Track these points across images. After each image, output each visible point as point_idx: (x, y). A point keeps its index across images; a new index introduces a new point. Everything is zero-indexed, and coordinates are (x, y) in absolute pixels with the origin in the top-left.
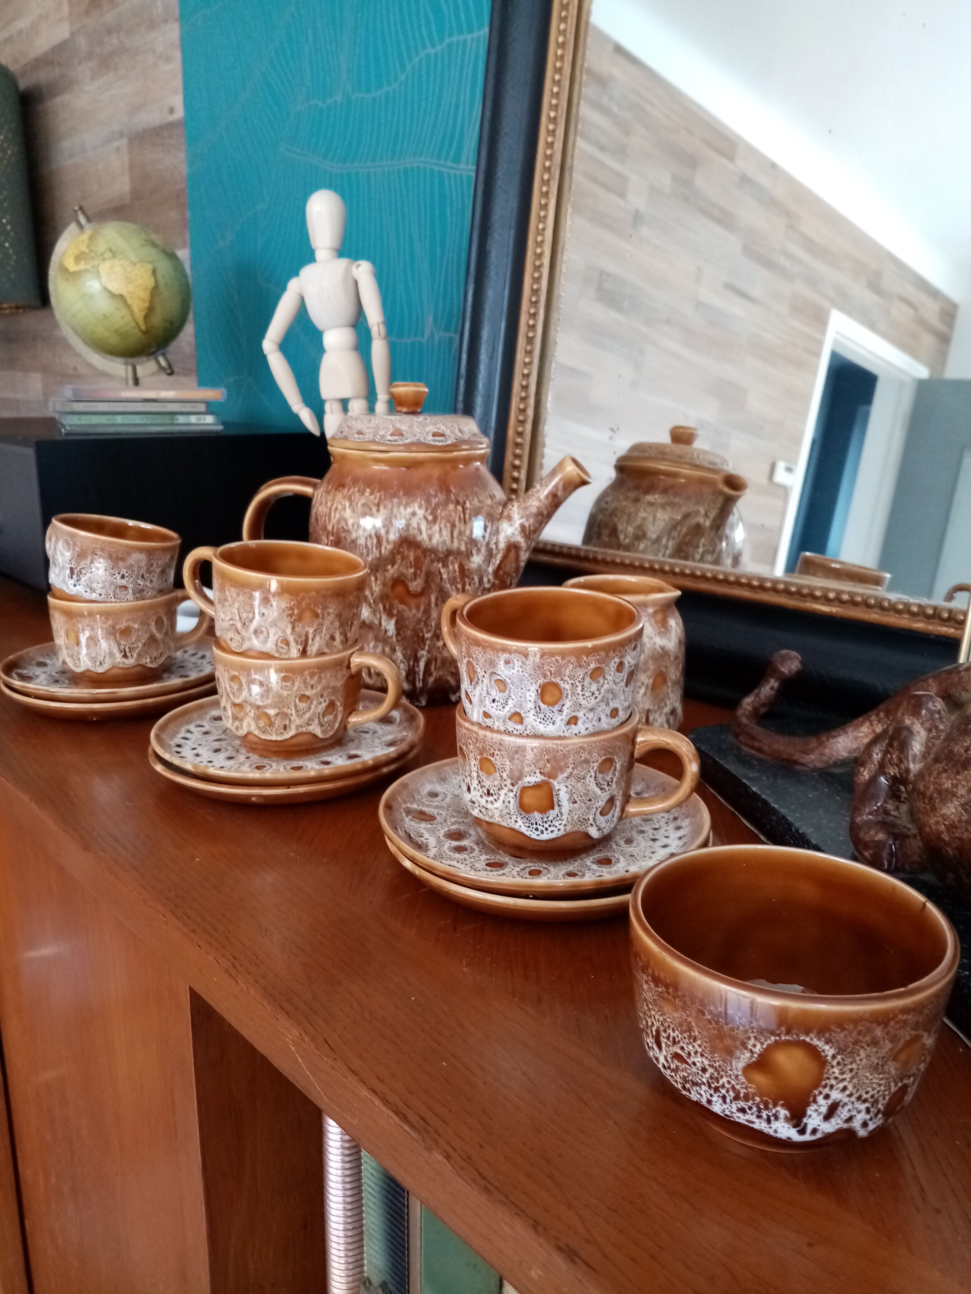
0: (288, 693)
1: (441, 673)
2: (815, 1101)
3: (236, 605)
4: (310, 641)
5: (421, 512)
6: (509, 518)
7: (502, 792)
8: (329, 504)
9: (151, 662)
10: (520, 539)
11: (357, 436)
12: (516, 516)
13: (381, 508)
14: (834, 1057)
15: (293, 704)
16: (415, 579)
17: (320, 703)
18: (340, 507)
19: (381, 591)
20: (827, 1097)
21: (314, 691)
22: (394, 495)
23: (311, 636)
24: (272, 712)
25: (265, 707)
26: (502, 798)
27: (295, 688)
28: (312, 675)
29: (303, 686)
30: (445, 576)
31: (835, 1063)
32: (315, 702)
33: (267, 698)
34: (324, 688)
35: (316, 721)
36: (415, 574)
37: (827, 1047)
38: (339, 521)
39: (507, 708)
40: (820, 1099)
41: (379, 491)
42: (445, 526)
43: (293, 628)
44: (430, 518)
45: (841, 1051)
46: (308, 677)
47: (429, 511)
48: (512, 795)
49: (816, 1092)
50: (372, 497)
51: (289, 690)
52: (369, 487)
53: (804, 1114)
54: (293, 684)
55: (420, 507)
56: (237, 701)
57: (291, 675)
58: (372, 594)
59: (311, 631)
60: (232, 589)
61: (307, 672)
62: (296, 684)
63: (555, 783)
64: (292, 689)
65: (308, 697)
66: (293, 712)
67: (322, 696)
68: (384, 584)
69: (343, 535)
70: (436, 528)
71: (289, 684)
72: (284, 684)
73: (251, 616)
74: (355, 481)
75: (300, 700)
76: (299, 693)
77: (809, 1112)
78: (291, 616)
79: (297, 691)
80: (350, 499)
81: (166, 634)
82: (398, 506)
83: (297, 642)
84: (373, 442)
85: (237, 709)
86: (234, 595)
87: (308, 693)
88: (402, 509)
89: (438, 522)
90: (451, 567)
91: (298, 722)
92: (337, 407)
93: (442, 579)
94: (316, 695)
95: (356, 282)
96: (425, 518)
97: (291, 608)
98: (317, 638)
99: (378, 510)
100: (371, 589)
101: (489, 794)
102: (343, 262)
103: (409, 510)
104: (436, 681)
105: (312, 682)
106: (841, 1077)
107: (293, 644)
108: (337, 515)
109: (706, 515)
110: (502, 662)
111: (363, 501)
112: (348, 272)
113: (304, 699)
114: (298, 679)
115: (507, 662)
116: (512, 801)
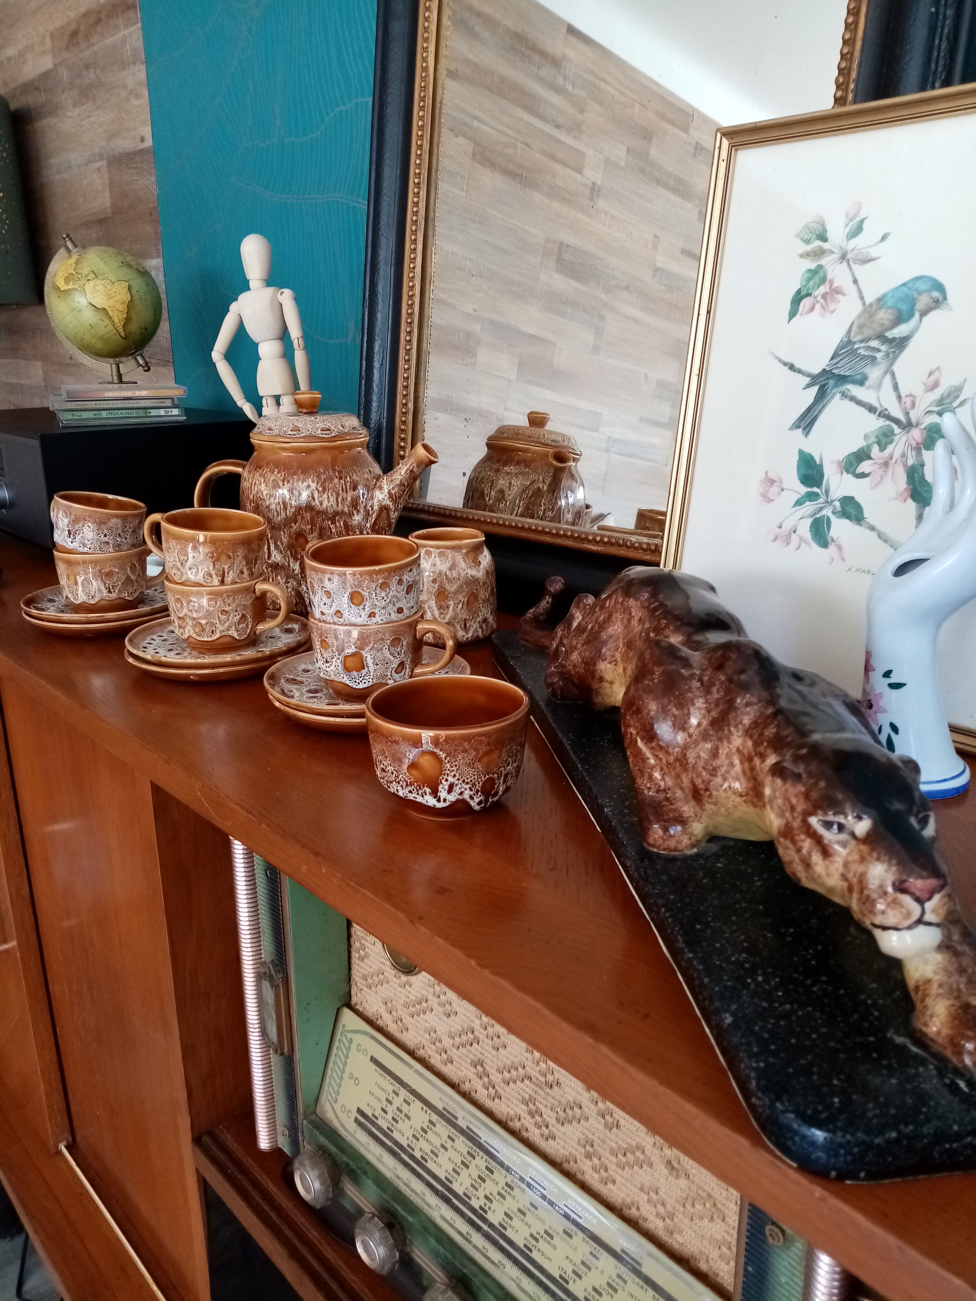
0: (214, 609)
2: (441, 783)
3: (176, 551)
4: (226, 575)
5: (313, 486)
6: (381, 488)
7: (334, 660)
8: (251, 480)
9: (128, 596)
10: (388, 502)
11: (268, 431)
12: (385, 487)
13: (286, 483)
14: (445, 758)
15: (217, 616)
16: (312, 533)
17: (236, 616)
18: (257, 483)
19: (288, 542)
20: (447, 780)
21: (231, 608)
22: (294, 474)
23: (226, 571)
24: (203, 622)
25: (199, 618)
26: (334, 664)
28: (228, 597)
29: (223, 604)
30: (333, 530)
31: (446, 761)
32: (232, 615)
33: (200, 613)
34: (238, 606)
35: (234, 628)
36: (312, 528)
37: (441, 753)
38: (257, 492)
39: (333, 608)
40: (443, 781)
41: (284, 471)
42: (332, 495)
43: (214, 566)
44: (320, 489)
45: (448, 755)
46: (226, 598)
47: (319, 484)
48: (339, 661)
49: (441, 778)
50: (279, 475)
51: (214, 607)
52: (277, 468)
53: (438, 791)
54: (216, 603)
55: (313, 482)
56: (181, 615)
57: (215, 597)
58: (282, 544)
59: (226, 567)
60: (173, 541)
61: (225, 595)
62: (219, 603)
63: (364, 653)
64: (216, 607)
65: (227, 612)
66: (218, 622)
67: (236, 611)
68: (290, 537)
69: (260, 502)
70: (325, 496)
71: (213, 603)
72: (210, 603)
73: (186, 558)
74: (268, 464)
75: (221, 614)
76: (220, 609)
77: (440, 789)
78: (212, 557)
79: (219, 607)
80: (264, 477)
81: (139, 575)
82: (298, 482)
83: (217, 575)
84: (279, 435)
85: (181, 621)
86: (175, 545)
87: (226, 609)
88: (300, 483)
89: (326, 492)
90: (338, 524)
91: (221, 628)
92: (271, 402)
93: (331, 532)
94: (232, 610)
95: (281, 305)
96: (317, 489)
97: (212, 553)
98: (231, 572)
99: (283, 485)
100: (281, 541)
101: (327, 662)
102: (270, 290)
103: (305, 484)
105: (229, 602)
106: (451, 769)
107: (214, 576)
108: (256, 488)
109: (544, 482)
110: (327, 580)
111: (273, 478)
112: (274, 297)
113: (225, 613)
114: (220, 600)
115: (329, 580)
116: (340, 665)
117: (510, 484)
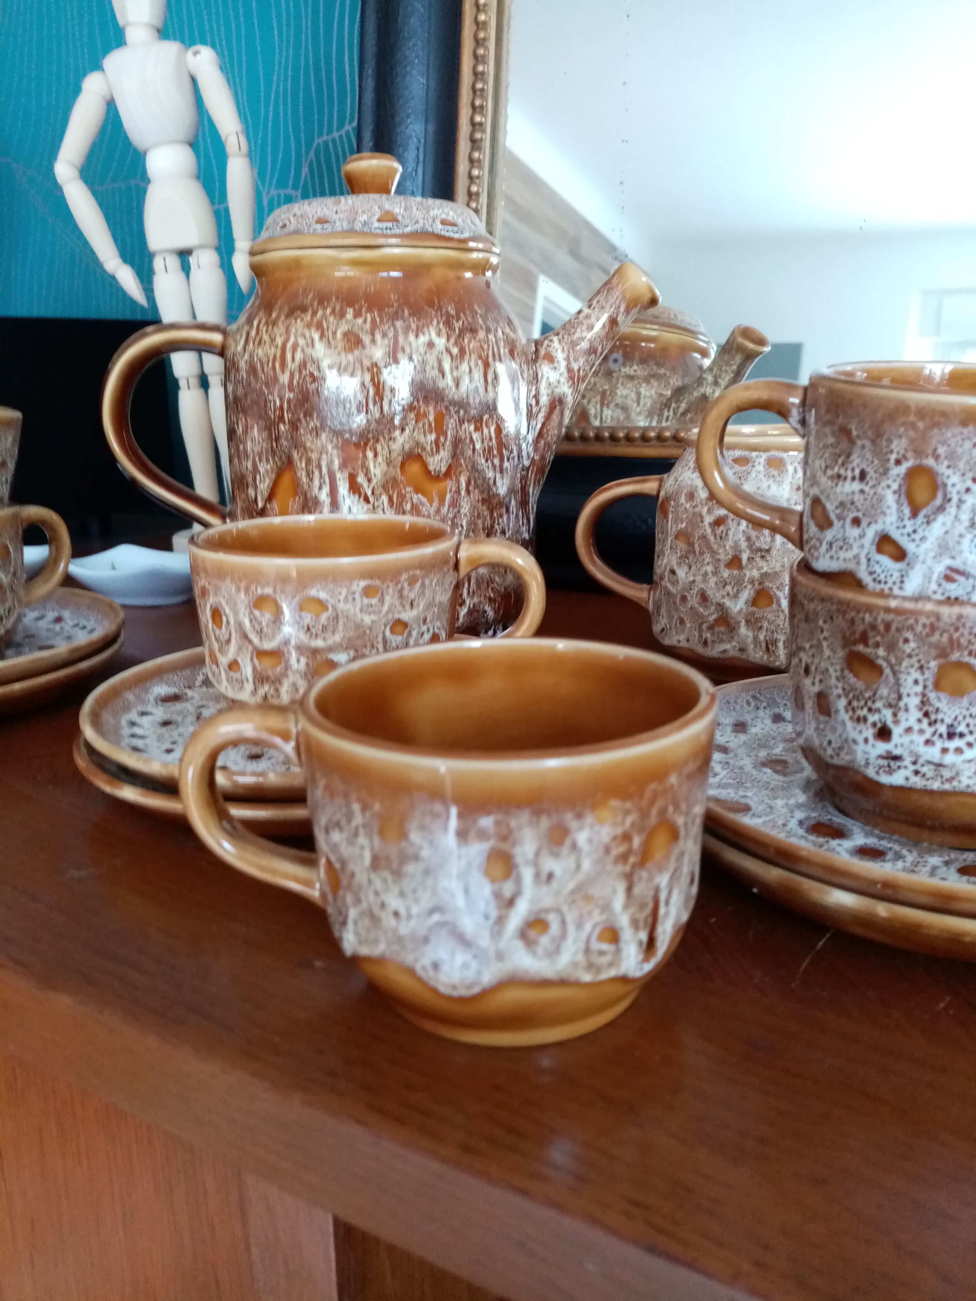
0: (373, 617)
1: (476, 600)
5: (440, 342)
6: (550, 358)
8: (279, 341)
10: (566, 389)
11: (319, 226)
12: (560, 356)
13: (378, 337)
15: (380, 639)
16: (438, 451)
17: (422, 634)
18: (301, 342)
19: (385, 474)
21: (415, 612)
22: (396, 316)
24: (341, 659)
25: (330, 649)
27: (386, 608)
28: (412, 581)
29: (397, 603)
30: (478, 446)
32: (414, 633)
33: (333, 632)
34: (429, 607)
36: (437, 442)
38: (303, 365)
41: (369, 310)
42: (477, 365)
44: (455, 351)
46: (406, 585)
47: (452, 340)
50: (360, 321)
51: (374, 612)
52: (351, 305)
54: (382, 601)
55: (439, 334)
57: (377, 582)
58: (369, 481)
61: (404, 576)
62: (388, 599)
64: (380, 611)
65: (405, 625)
67: (425, 621)
68: (389, 462)
69: (312, 387)
70: (465, 367)
71: (374, 601)
72: (366, 601)
74: (323, 299)
75: (392, 631)
76: (390, 616)
79: (387, 613)
80: (319, 326)
82: (407, 330)
84: (352, 232)
87: (407, 615)
88: (412, 337)
89: (467, 358)
90: (486, 431)
92: (173, 262)
93: (474, 450)
94: (417, 618)
95: (193, 80)
96: (448, 351)
99: (373, 341)
100: (367, 474)
102: (171, 48)
103: (423, 339)
104: (470, 612)
105: (412, 596)
108: (299, 356)
111: (343, 328)
112: (180, 62)
113: (399, 629)
114: (391, 591)
117: (639, 395)
